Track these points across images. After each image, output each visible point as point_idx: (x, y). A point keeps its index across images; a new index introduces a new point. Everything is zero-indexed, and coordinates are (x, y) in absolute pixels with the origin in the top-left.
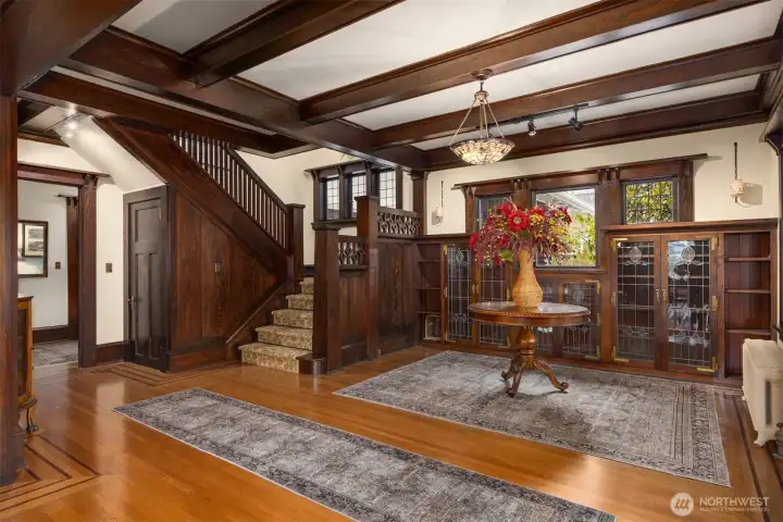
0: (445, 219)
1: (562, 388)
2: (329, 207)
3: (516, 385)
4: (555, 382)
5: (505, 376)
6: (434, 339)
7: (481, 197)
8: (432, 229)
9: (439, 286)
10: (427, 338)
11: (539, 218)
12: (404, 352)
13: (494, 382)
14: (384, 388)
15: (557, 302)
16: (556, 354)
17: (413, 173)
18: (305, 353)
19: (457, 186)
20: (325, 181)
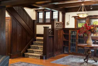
0: (70, 24)
1: (96, 62)
2: (40, 17)
3: (87, 61)
4: (95, 61)
5: (85, 60)
6: (67, 52)
7: (78, 19)
8: (67, 27)
9: (68, 40)
10: (65, 52)
11: (93, 27)
12: (60, 55)
13: (82, 61)
14: (60, 61)
15: (95, 44)
16: (95, 56)
17: (62, 13)
18: (41, 55)
19: (73, 17)
20: (38, 13)
